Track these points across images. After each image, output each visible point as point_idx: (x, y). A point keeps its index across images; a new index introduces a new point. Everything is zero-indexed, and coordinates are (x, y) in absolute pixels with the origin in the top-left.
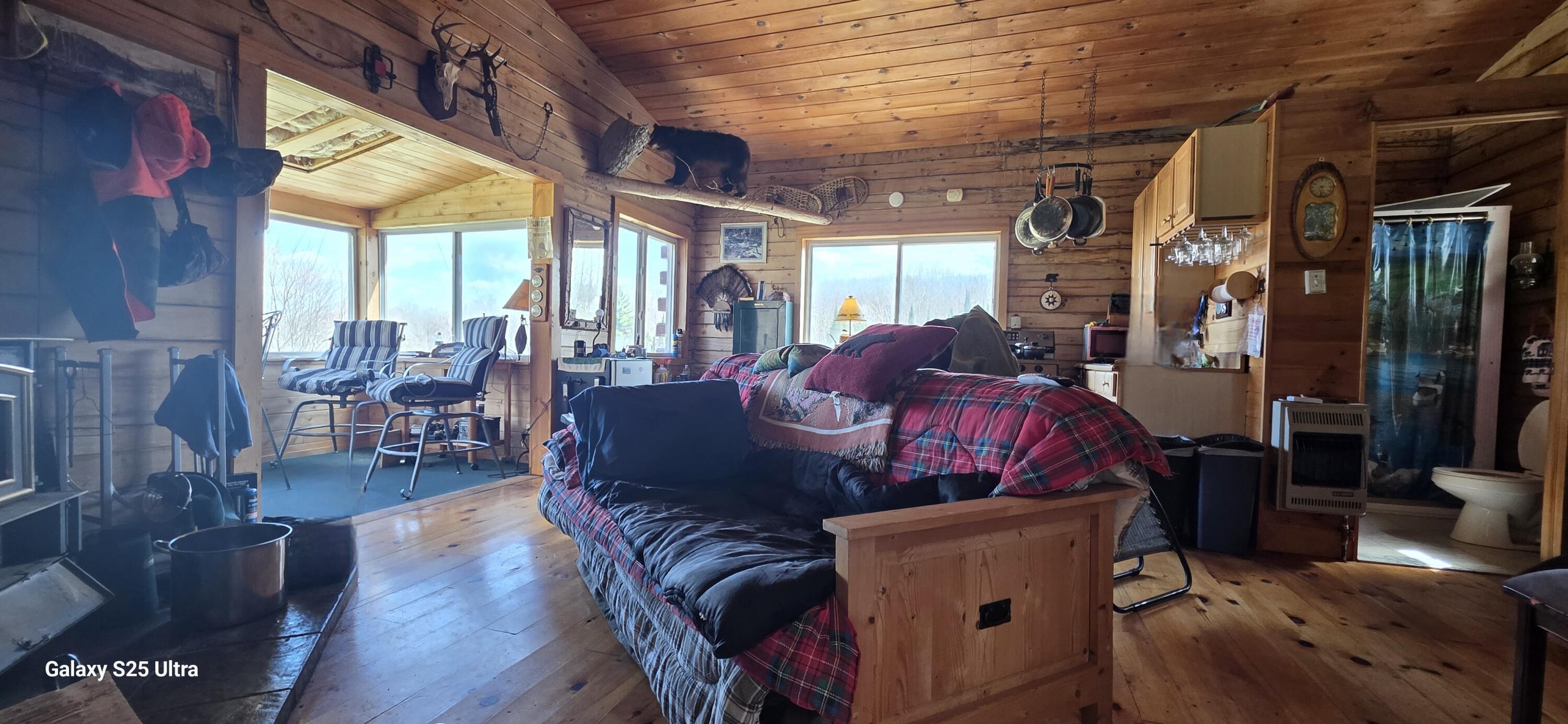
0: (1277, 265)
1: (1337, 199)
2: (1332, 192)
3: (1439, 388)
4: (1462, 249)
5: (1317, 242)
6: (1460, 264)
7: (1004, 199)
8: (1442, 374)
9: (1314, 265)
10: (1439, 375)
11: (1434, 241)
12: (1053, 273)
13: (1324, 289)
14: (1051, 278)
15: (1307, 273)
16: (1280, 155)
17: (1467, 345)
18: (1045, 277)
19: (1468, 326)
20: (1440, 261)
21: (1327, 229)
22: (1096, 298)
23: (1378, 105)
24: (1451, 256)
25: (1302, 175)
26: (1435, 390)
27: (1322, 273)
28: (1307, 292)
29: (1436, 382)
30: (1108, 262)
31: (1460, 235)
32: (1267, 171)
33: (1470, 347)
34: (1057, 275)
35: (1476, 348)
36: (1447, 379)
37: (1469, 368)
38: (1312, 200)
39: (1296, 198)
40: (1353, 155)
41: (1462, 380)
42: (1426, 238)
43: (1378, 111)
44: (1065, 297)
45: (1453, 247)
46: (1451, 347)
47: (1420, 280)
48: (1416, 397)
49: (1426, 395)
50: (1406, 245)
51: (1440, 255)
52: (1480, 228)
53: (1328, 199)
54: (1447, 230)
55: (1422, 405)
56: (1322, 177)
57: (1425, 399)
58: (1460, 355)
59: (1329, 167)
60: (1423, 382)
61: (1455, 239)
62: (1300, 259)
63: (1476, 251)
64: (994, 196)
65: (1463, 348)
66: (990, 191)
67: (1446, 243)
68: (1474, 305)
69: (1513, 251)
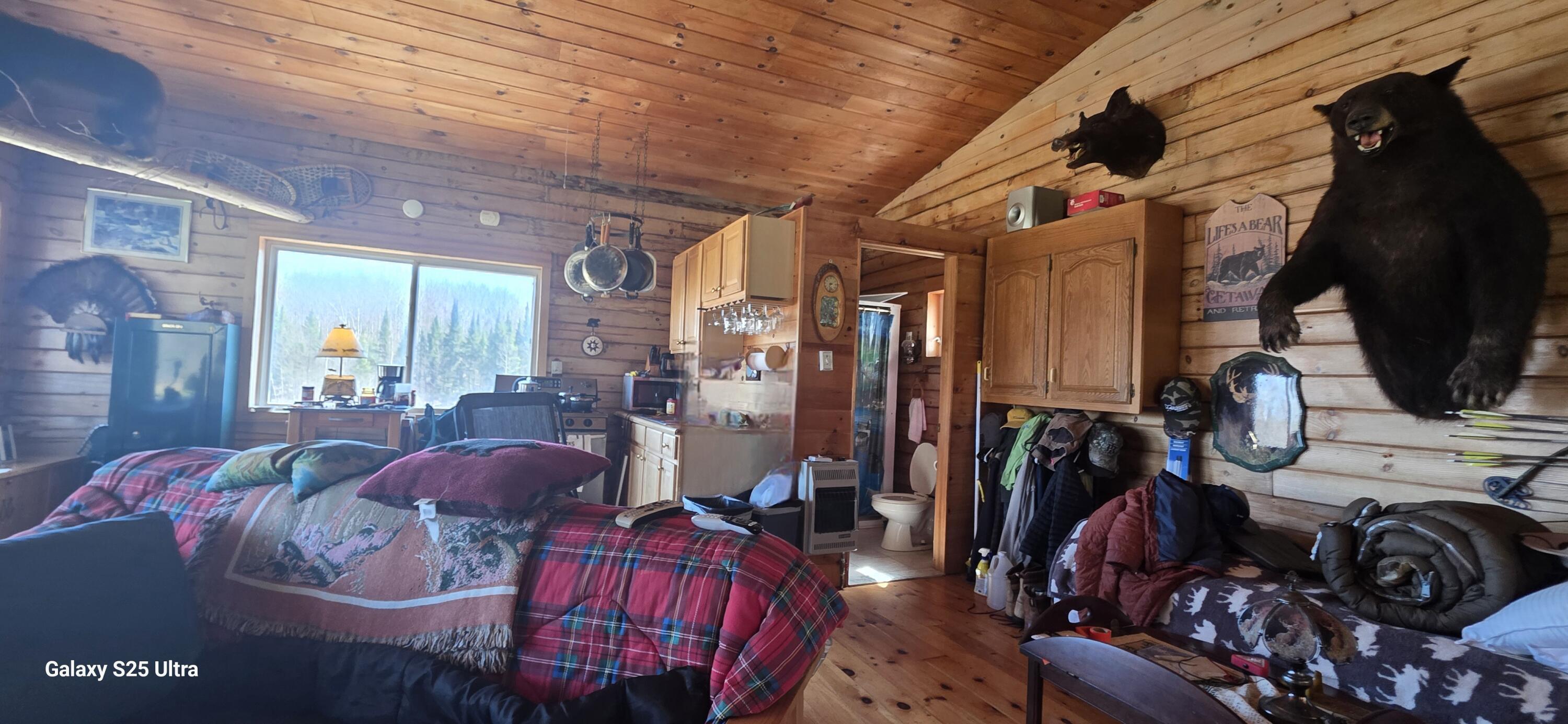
0: (805, 345)
1: (840, 294)
2: (837, 289)
3: (868, 432)
4: (879, 334)
5: (828, 328)
6: (878, 342)
7: (546, 233)
8: (870, 422)
9: (826, 346)
10: (868, 423)
11: (866, 325)
12: (596, 318)
13: (831, 367)
14: (593, 323)
15: (821, 353)
16: (806, 252)
17: (881, 401)
18: (587, 322)
19: (881, 387)
20: (869, 339)
21: (833, 318)
22: (634, 346)
23: (861, 226)
24: (874, 336)
25: (819, 272)
26: (867, 434)
27: (831, 353)
28: (822, 369)
29: (867, 428)
30: (645, 313)
31: (878, 322)
32: (796, 263)
33: (882, 403)
34: (599, 320)
35: (885, 404)
36: (872, 425)
37: (881, 417)
38: (825, 293)
39: (815, 291)
40: (848, 262)
41: (878, 426)
42: (862, 322)
43: (861, 230)
44: (606, 343)
45: (875, 330)
47: (859, 353)
48: (857, 440)
49: (862, 437)
51: (869, 336)
52: (887, 318)
53: (834, 295)
54: (872, 317)
55: (860, 445)
56: (831, 276)
57: (862, 440)
58: (877, 407)
59: (834, 268)
60: (861, 428)
61: (876, 326)
62: (816, 340)
63: (886, 335)
64: (535, 228)
65: (879, 402)
66: (531, 222)
67: (872, 327)
68: (884, 373)
69: (902, 337)
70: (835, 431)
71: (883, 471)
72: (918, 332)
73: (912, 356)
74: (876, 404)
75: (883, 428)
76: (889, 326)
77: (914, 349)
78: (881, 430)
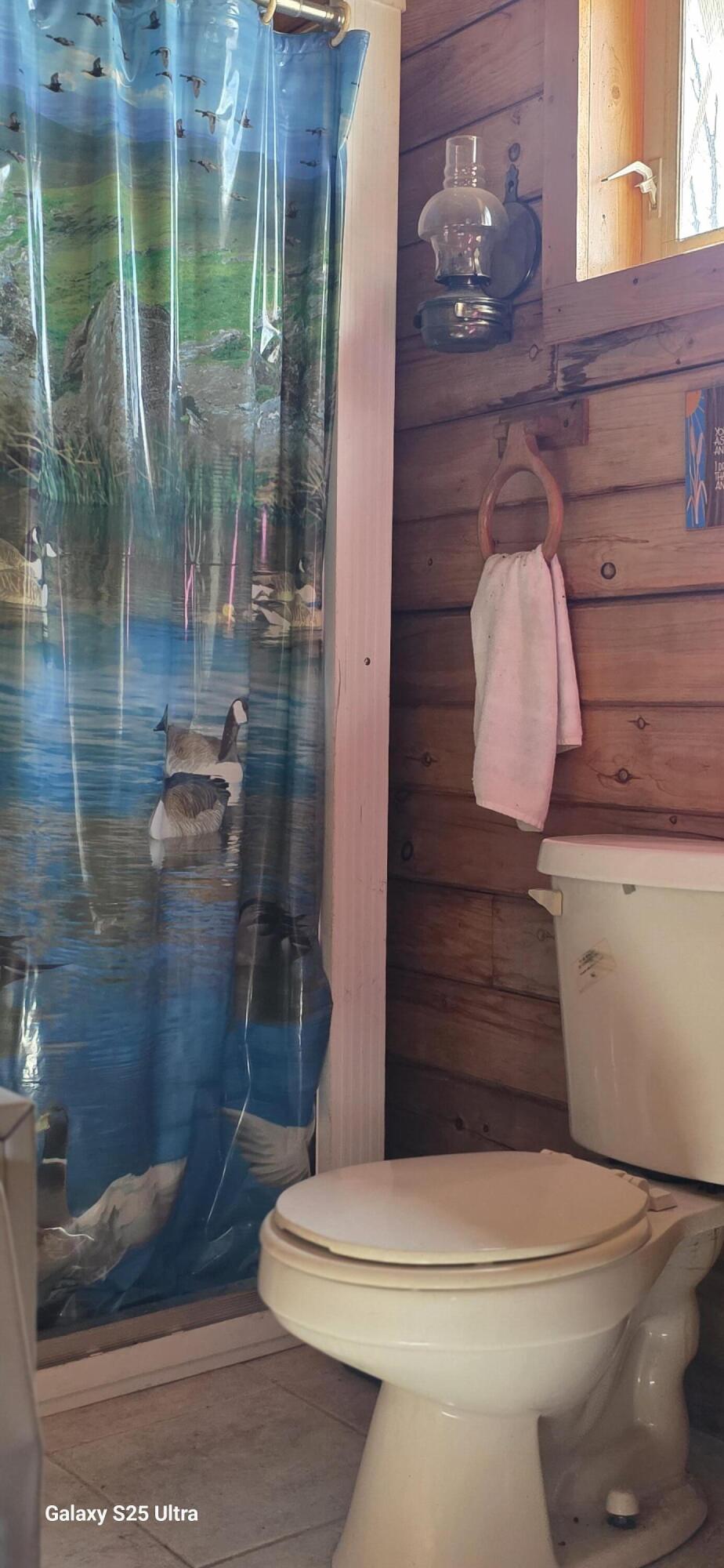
4: (274, 150)
17: (299, 585)
19: (300, 498)
24: (248, 161)
33: (309, 594)
35: (325, 599)
45: (252, 127)
46: (256, 590)
47: (153, 258)
58: (279, 627)
63: (314, 164)
65: (286, 596)
72: (515, 150)
73: (480, 283)
74: (273, 604)
76: (338, 111)
77: (498, 244)
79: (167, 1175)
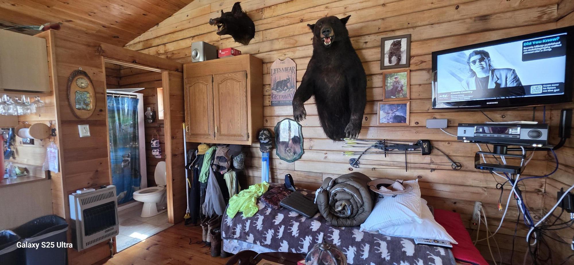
0: (63, 122)
1: (90, 89)
2: (87, 87)
3: (129, 159)
4: (131, 108)
5: (83, 111)
6: (131, 112)
8: (130, 154)
9: (83, 122)
10: (129, 155)
11: (122, 104)
13: (89, 134)
15: (79, 126)
16: (57, 61)
17: (136, 142)
19: (135, 136)
20: (125, 111)
21: (87, 105)
23: (103, 49)
24: (128, 110)
25: (71, 75)
26: (128, 160)
27: (87, 127)
28: (81, 136)
29: (128, 157)
31: (130, 103)
32: (49, 68)
33: (137, 143)
35: (138, 144)
36: (131, 155)
38: (77, 89)
40: (95, 70)
41: (135, 155)
42: (119, 102)
43: (104, 52)
45: (128, 107)
46: (131, 143)
47: (119, 119)
48: (123, 164)
49: (125, 162)
50: (113, 105)
51: (124, 109)
52: (136, 100)
53: (86, 90)
54: (126, 101)
55: (125, 166)
56: (82, 78)
57: (125, 164)
58: (134, 146)
59: (85, 74)
60: (124, 158)
61: (129, 104)
62: (74, 119)
63: (135, 109)
65: (134, 143)
67: (126, 105)
68: (136, 128)
69: (145, 110)
70: (97, 171)
71: (140, 176)
72: (154, 107)
73: (151, 119)
74: (133, 144)
75: (139, 156)
76: (137, 105)
77: (152, 116)
78: (137, 157)
79: (125, 192)
